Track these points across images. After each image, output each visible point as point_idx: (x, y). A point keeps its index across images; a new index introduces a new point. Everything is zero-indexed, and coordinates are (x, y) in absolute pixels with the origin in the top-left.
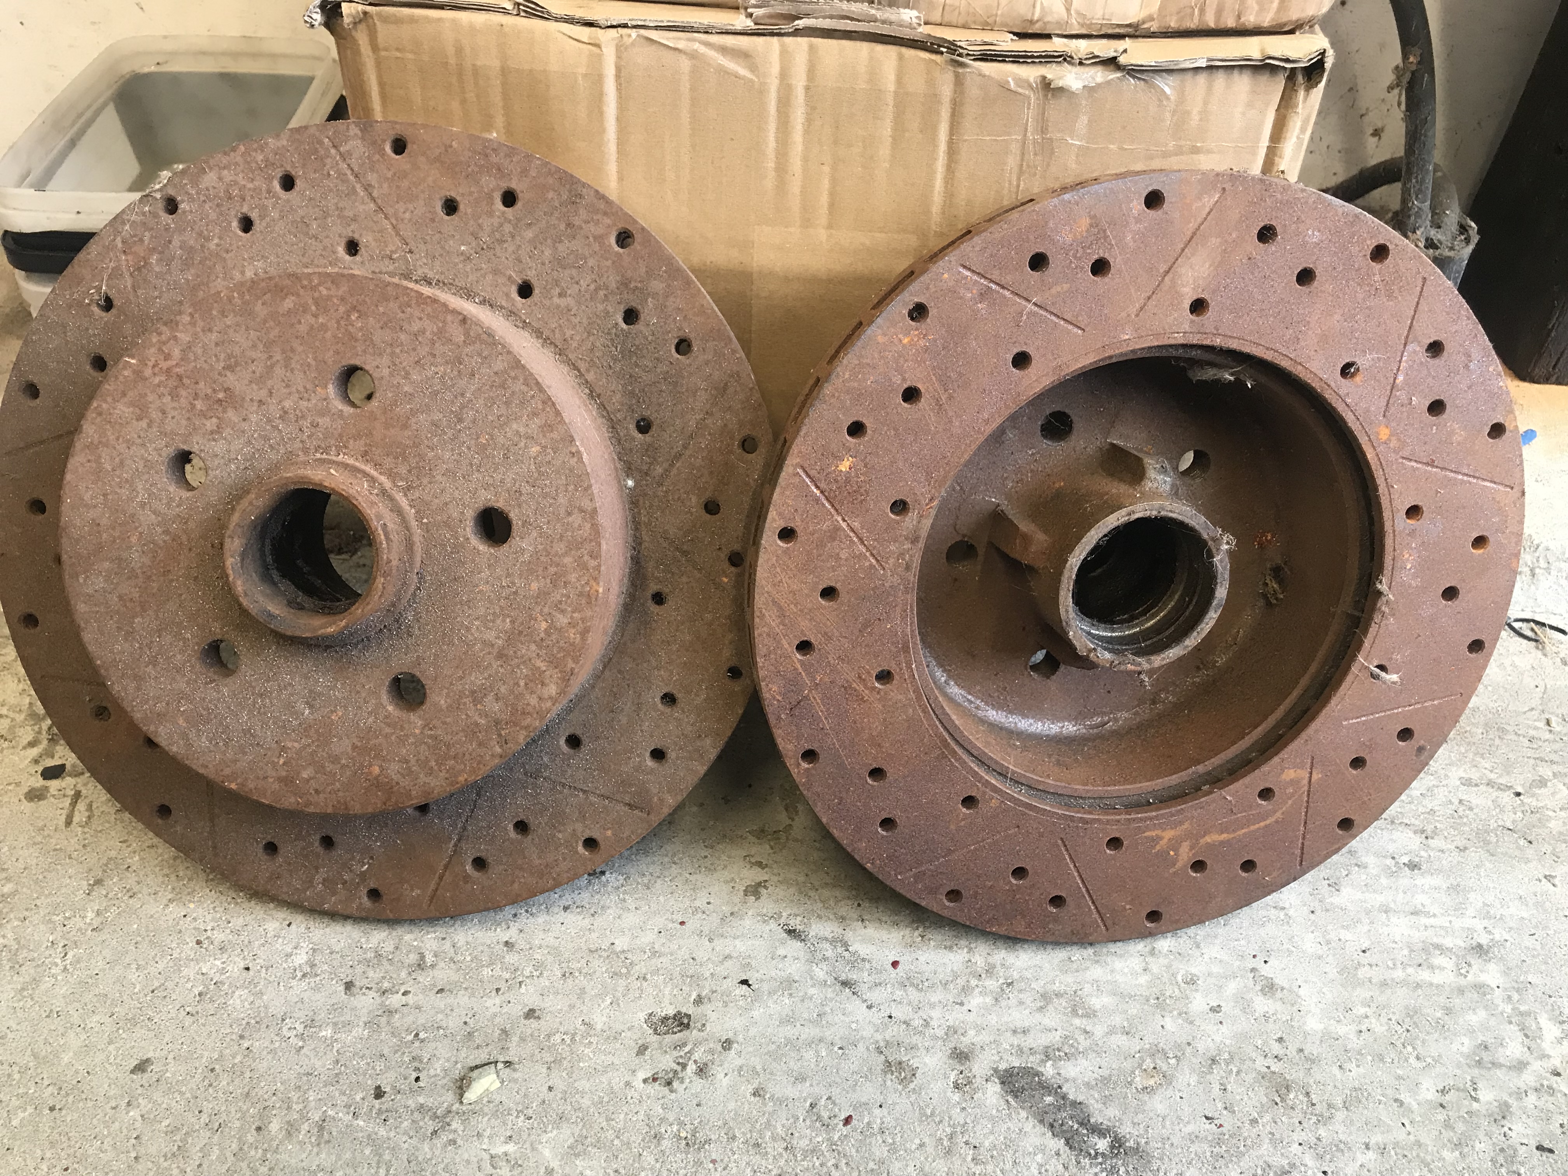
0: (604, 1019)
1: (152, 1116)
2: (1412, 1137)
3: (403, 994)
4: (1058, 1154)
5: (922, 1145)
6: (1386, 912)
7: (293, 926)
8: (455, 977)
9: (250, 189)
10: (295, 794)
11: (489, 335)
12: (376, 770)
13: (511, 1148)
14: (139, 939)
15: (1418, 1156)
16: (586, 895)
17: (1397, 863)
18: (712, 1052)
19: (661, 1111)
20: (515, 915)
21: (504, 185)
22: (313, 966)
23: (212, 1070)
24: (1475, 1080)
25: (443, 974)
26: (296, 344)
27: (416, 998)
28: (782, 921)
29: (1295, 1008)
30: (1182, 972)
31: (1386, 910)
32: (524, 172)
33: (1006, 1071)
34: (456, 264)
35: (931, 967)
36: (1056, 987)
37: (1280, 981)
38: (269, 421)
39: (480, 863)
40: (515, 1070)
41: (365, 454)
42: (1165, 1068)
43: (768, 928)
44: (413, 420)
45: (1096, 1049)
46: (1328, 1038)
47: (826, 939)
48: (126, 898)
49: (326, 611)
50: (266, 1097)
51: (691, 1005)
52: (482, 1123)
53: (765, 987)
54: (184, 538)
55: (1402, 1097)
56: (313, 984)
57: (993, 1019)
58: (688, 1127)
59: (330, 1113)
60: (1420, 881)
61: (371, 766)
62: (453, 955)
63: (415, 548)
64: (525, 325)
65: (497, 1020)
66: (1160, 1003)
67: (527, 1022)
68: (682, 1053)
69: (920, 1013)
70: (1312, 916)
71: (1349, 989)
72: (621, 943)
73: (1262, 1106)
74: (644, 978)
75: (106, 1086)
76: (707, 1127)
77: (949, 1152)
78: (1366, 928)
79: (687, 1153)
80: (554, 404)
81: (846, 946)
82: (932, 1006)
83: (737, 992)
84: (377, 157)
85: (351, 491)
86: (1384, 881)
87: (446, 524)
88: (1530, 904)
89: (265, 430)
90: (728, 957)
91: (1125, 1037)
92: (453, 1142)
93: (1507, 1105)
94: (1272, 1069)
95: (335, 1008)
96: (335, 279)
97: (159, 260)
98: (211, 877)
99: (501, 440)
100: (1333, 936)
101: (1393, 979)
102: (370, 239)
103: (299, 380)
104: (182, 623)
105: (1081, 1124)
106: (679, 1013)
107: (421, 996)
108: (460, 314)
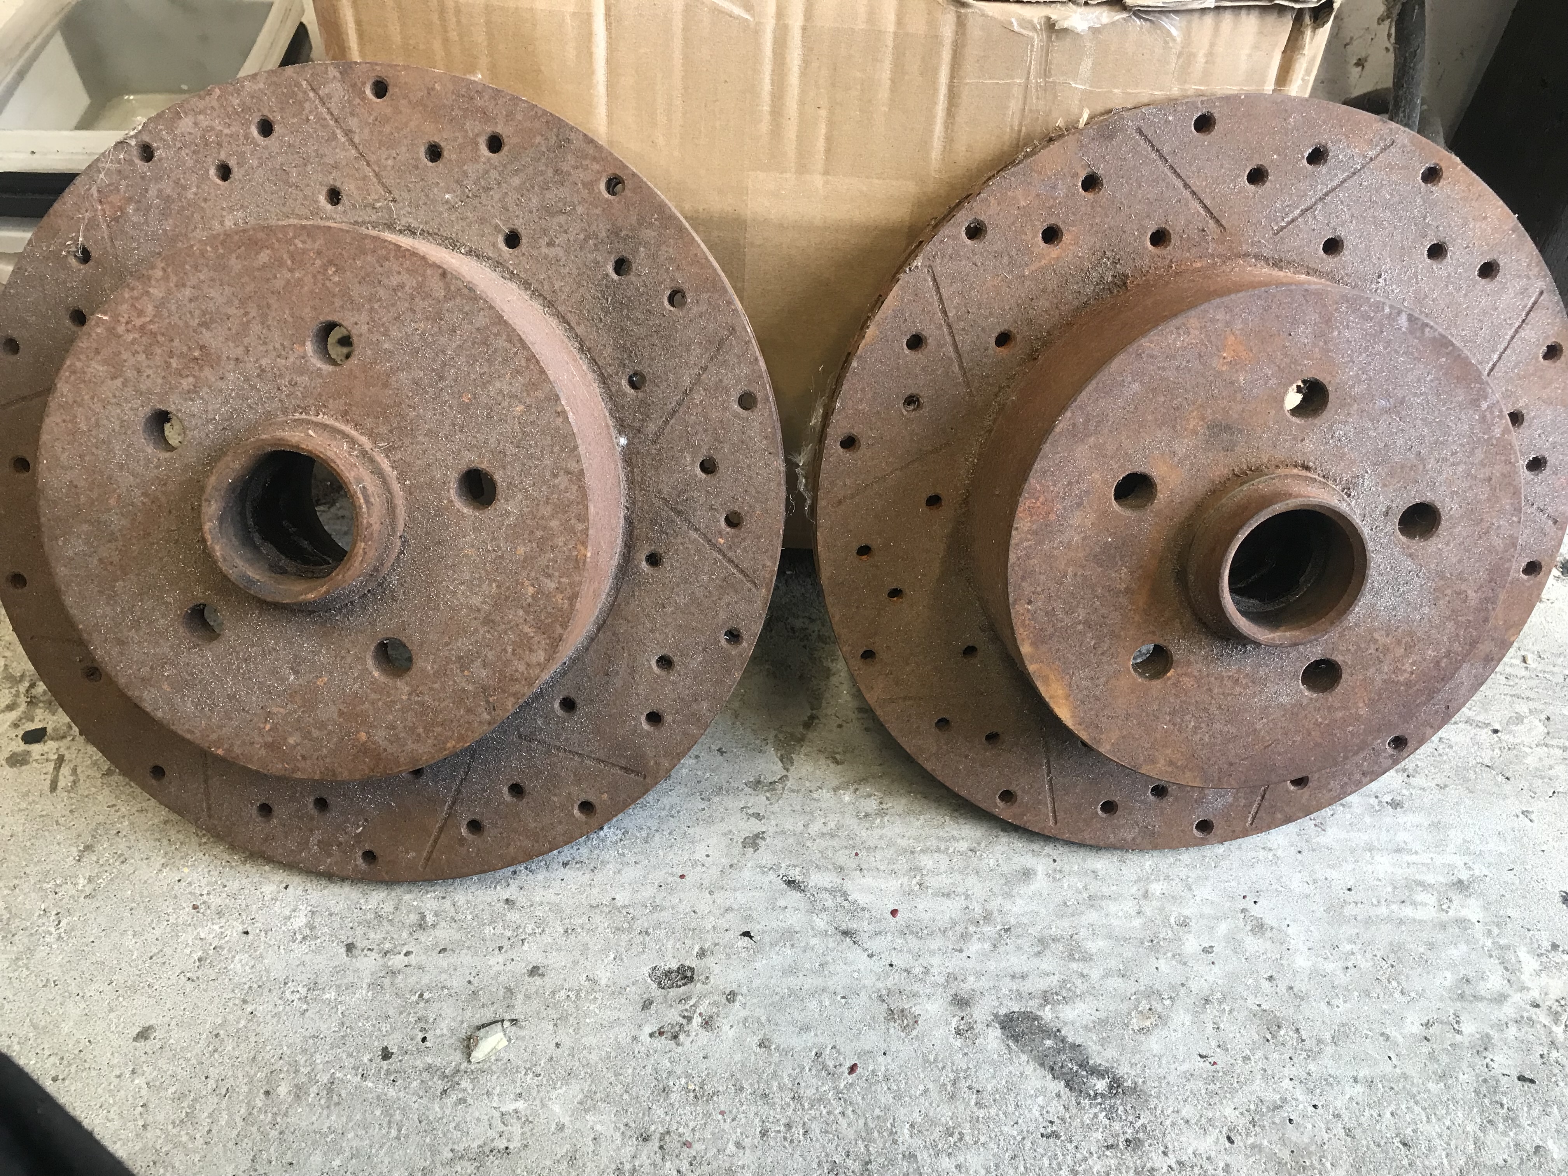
0: (608, 974)
1: (158, 1084)
2: (1398, 1070)
3: (405, 955)
4: (1058, 1095)
5: (926, 1091)
6: (1370, 850)
7: (290, 889)
8: (457, 936)
9: (226, 135)
10: (283, 761)
11: (471, 290)
12: (363, 736)
13: (520, 1105)
14: (134, 905)
15: (1404, 1087)
16: (584, 851)
17: (1380, 802)
18: (716, 1004)
19: (668, 1065)
20: (515, 872)
21: (489, 129)
22: (312, 928)
23: (217, 1035)
24: (1458, 1013)
25: (444, 933)
26: (272, 300)
27: (418, 959)
28: (782, 872)
29: (1284, 947)
30: (1175, 914)
31: (1370, 849)
32: (510, 116)
33: (1006, 1015)
34: (441, 213)
35: (930, 915)
36: (1053, 931)
37: (1269, 920)
38: (247, 380)
39: (475, 826)
40: (521, 1027)
41: (345, 414)
42: (1159, 1010)
43: (768, 879)
44: (394, 379)
45: (1092, 992)
46: (1316, 974)
47: (826, 889)
48: (117, 863)
49: (310, 575)
50: (273, 1060)
51: (695, 959)
52: (491, 1081)
53: (767, 939)
54: (163, 499)
55: (1387, 1031)
56: (313, 947)
57: (992, 965)
58: (696, 1080)
59: (338, 1075)
60: (1402, 819)
61: (358, 732)
62: (454, 914)
63: (398, 511)
64: (513, 276)
65: (501, 978)
66: (1154, 945)
67: (531, 980)
68: (687, 1007)
69: (921, 960)
70: (1299, 856)
71: (1336, 926)
72: (622, 898)
73: (1254, 1043)
74: (647, 933)
75: (109, 1055)
76: (715, 1079)
77: (952, 1097)
78: (1350, 867)
79: (696, 1105)
80: (538, 362)
81: (845, 895)
82: (932, 953)
83: (740, 944)
84: (358, 101)
85: (329, 454)
86: (1368, 820)
87: (430, 485)
88: (1509, 840)
89: (243, 389)
90: (729, 909)
91: (1120, 980)
92: (462, 1101)
93: (1488, 1036)
94: (1264, 1007)
95: (338, 971)
96: (310, 232)
97: (137, 210)
98: (204, 840)
99: (484, 399)
100: (1319, 875)
101: (1377, 916)
102: (352, 187)
103: (276, 338)
104: (164, 586)
105: (1081, 1066)
106: (683, 966)
107: (424, 957)
108: (439, 267)
